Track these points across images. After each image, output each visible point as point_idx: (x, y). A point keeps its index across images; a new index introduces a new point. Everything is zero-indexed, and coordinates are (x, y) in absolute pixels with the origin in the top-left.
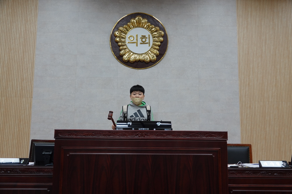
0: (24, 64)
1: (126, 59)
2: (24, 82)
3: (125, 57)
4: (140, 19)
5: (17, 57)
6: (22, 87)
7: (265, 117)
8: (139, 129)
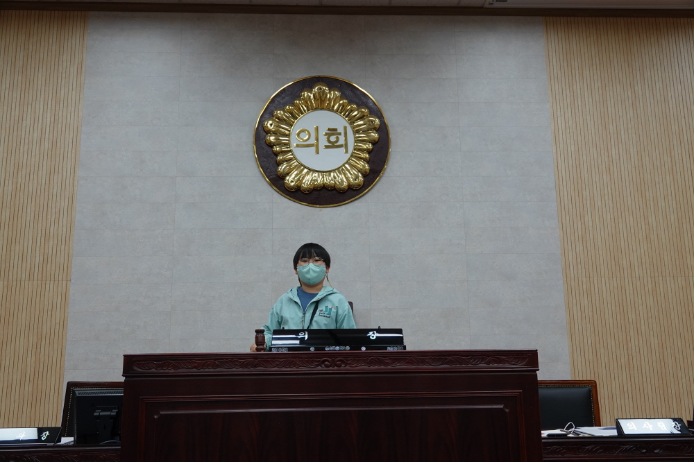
0: (50, 202)
1: (292, 184)
3: (291, 180)
4: (324, 90)
5: (35, 185)
6: (46, 256)
7: (626, 314)
8: (327, 349)
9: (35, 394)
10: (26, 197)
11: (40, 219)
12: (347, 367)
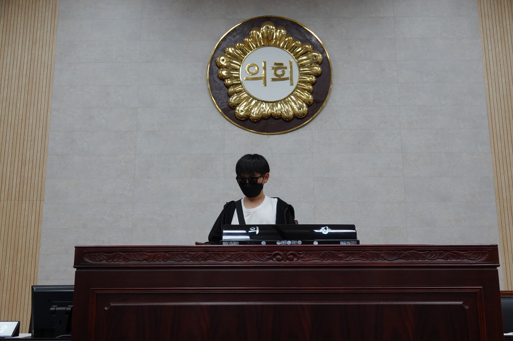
0: (27, 130)
1: (242, 114)
2: (27, 168)
3: (241, 110)
4: (271, 29)
5: (14, 116)
6: (22, 179)
8: (278, 243)
9: (11, 301)
10: (5, 126)
11: (18, 145)
12: (299, 261)
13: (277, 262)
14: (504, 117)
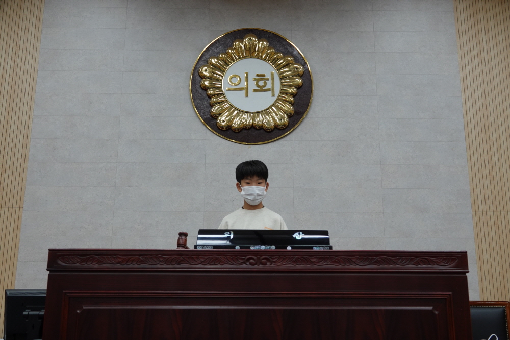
1: (224, 124)
2: (7, 174)
3: (223, 120)
4: (254, 41)
8: (252, 248)
12: (272, 265)
13: (251, 266)
14: (480, 130)
